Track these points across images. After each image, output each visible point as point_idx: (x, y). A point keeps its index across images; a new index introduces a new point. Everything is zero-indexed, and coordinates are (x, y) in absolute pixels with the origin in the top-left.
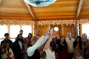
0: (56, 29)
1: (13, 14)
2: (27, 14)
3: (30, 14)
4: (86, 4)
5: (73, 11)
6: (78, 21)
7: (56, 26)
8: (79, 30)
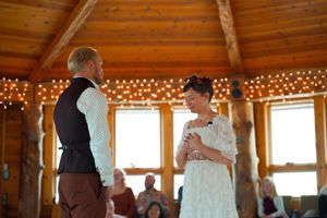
4: (107, 10)
6: (40, 90)
8: (42, 135)
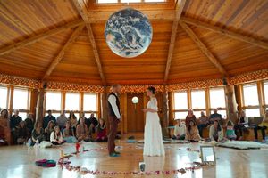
0: (135, 100)
1: (75, 73)
2: (95, 75)
3: (99, 75)
4: (176, 63)
5: (159, 73)
6: (166, 88)
7: (135, 95)
8: (168, 101)
